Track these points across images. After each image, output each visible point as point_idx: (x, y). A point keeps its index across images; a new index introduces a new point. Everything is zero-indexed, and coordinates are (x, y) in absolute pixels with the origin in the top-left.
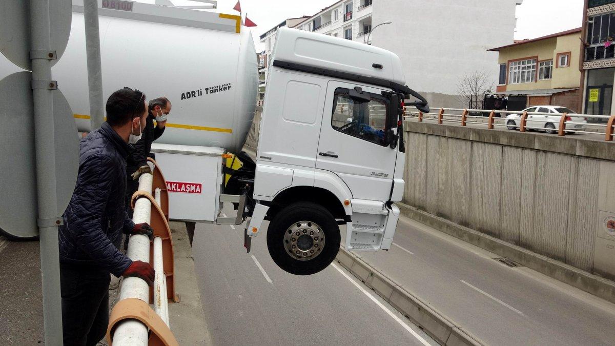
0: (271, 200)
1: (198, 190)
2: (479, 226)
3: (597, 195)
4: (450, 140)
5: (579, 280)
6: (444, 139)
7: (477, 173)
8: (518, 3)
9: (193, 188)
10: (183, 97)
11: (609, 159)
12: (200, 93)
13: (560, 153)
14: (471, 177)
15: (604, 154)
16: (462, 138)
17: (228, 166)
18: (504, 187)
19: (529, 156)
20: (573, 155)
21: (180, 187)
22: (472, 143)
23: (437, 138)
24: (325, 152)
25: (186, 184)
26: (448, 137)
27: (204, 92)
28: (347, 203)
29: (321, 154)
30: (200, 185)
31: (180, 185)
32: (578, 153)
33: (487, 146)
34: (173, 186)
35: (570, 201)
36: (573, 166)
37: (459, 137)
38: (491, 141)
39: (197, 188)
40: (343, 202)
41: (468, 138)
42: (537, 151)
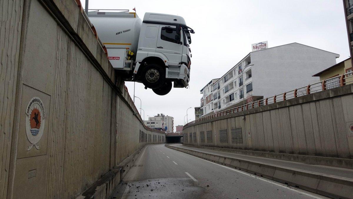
0: (141, 61)
1: (119, 59)
2: (298, 151)
3: (344, 115)
4: (280, 109)
5: (344, 163)
6: (277, 110)
7: (293, 122)
8: (337, 56)
9: (117, 58)
10: (117, 34)
11: (344, 94)
12: (121, 32)
13: (324, 99)
14: (291, 125)
15: (341, 93)
16: (284, 106)
17: (129, 54)
18: (305, 126)
19: (312, 105)
20: (329, 98)
21: (113, 58)
22: (289, 107)
23: (274, 110)
24: (159, 47)
25: (115, 57)
26: (278, 108)
27: (123, 32)
28: (166, 61)
29: (157, 47)
30: (119, 57)
31: (113, 57)
32: (331, 96)
33: (295, 107)
34: (111, 58)
35: (333, 123)
36: (331, 103)
37: (282, 106)
38: (296, 103)
39: (118, 58)
40: (164, 61)
41: (286, 106)
42: (315, 101)
